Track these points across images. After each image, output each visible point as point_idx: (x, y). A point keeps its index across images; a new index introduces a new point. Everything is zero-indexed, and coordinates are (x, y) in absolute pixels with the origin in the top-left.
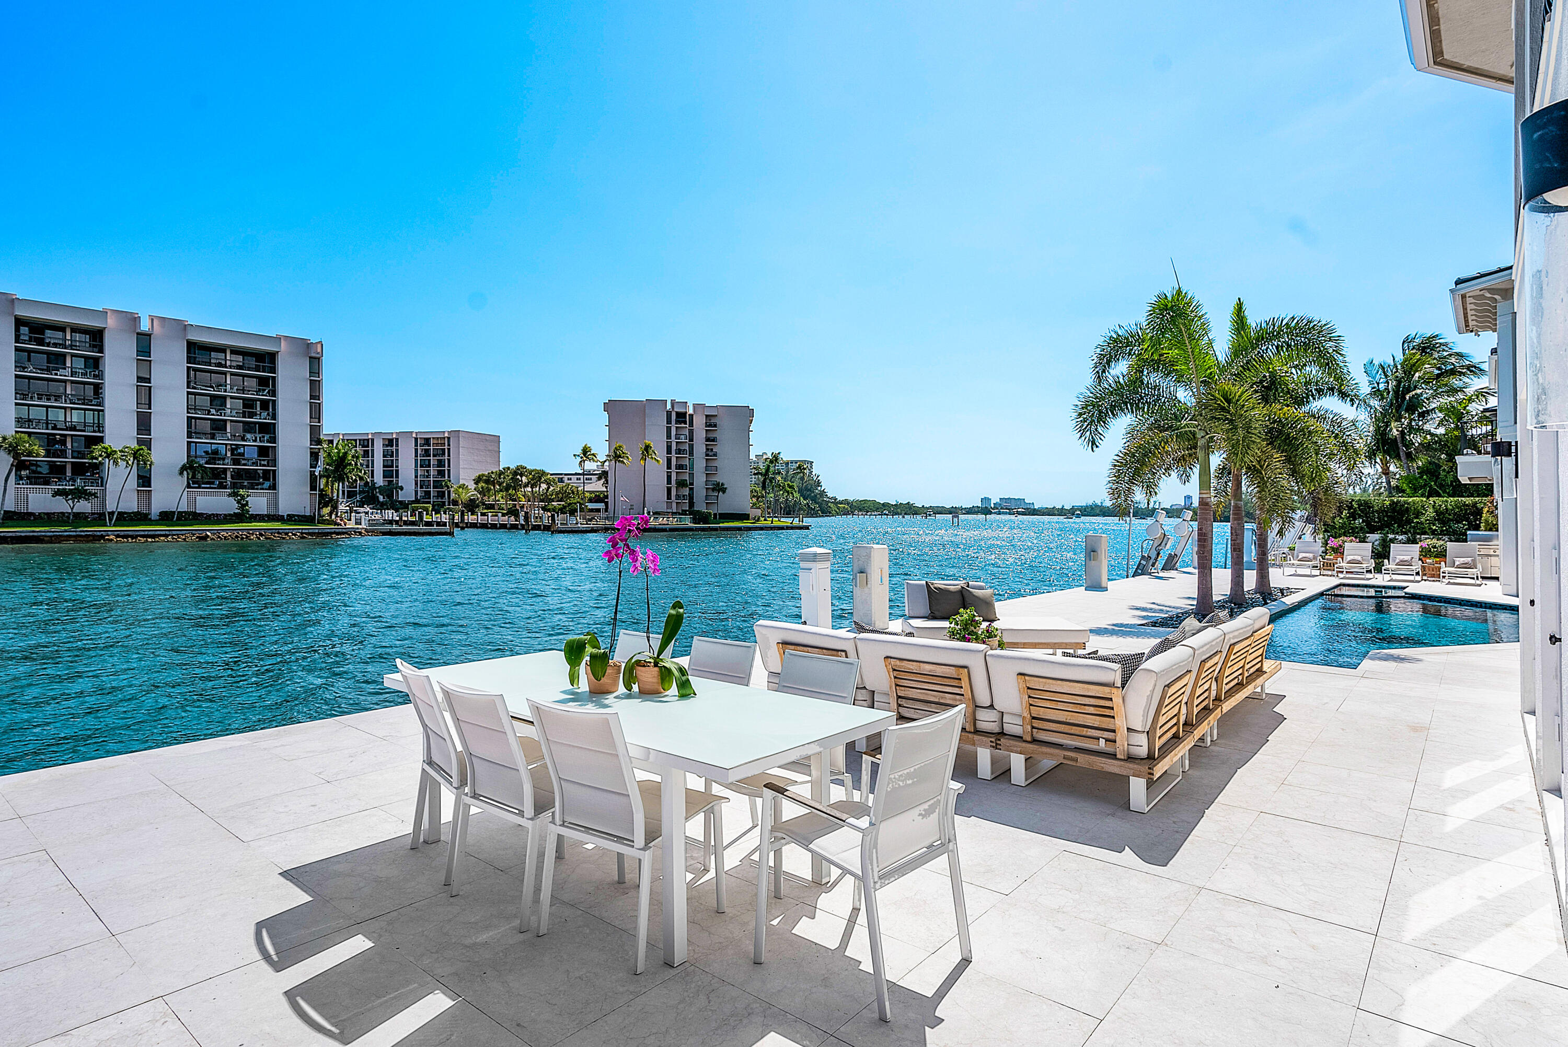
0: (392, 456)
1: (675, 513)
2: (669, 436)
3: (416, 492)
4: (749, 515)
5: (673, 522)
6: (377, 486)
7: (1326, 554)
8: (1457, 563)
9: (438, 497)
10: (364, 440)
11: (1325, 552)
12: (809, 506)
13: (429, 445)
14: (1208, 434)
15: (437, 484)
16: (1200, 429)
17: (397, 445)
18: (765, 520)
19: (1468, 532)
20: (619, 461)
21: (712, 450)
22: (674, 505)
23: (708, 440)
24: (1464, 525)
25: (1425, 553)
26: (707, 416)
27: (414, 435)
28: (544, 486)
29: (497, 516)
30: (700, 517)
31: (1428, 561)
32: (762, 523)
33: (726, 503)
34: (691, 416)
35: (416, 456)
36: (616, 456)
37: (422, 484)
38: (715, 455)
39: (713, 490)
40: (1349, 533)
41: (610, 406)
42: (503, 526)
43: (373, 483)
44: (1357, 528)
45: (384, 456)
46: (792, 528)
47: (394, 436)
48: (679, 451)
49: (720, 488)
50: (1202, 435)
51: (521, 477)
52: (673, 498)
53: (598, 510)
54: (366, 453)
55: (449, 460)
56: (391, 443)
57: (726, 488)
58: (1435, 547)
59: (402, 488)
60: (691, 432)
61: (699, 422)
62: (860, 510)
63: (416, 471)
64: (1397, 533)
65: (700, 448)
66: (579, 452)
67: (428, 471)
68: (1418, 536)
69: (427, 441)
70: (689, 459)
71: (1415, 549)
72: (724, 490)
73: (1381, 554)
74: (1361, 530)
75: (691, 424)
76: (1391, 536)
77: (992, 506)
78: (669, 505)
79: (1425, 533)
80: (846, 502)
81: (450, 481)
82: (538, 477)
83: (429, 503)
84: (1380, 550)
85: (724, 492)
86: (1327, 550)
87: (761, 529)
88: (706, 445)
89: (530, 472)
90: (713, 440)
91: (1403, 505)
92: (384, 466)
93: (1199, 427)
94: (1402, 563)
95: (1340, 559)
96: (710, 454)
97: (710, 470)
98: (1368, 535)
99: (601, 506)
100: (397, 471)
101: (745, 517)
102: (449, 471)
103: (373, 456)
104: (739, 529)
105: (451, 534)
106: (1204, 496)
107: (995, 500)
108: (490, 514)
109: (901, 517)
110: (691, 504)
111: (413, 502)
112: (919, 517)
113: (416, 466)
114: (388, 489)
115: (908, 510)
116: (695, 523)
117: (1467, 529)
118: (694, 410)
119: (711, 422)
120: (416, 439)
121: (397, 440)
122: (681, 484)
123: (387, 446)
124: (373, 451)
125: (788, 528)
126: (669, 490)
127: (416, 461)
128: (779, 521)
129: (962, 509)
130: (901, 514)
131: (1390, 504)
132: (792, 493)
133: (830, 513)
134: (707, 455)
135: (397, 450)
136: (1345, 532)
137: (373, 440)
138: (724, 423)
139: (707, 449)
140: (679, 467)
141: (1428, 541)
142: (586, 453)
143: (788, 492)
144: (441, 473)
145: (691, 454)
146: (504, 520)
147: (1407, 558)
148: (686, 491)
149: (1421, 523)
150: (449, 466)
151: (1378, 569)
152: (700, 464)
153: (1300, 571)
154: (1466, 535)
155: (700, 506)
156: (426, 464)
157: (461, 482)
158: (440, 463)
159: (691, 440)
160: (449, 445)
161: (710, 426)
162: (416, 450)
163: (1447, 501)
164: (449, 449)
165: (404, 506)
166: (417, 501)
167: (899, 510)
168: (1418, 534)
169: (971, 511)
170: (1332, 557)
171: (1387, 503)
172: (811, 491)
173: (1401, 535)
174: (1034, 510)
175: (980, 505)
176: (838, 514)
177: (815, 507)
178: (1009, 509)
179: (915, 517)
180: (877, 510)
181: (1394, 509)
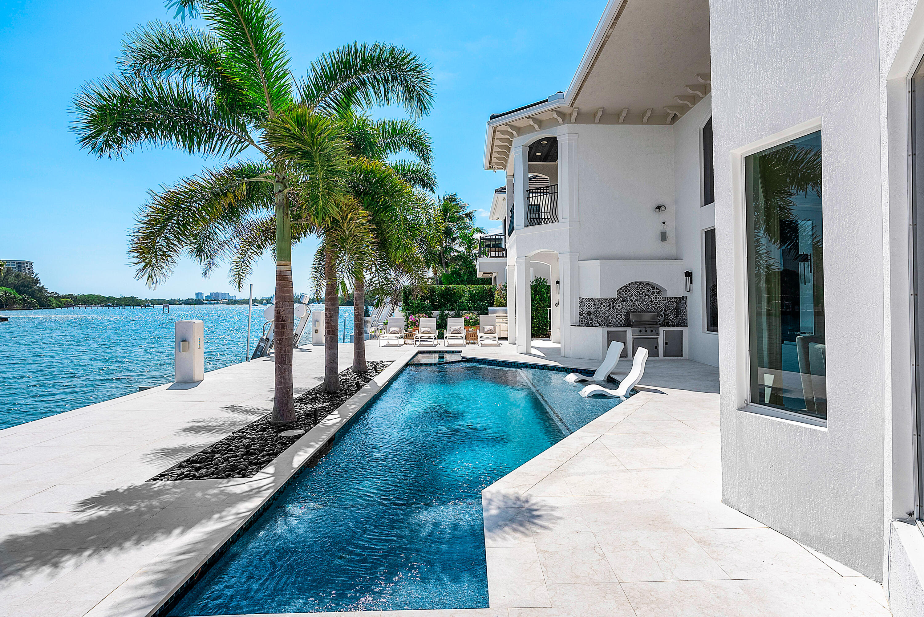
7: (408, 327)
8: (486, 330)
11: (407, 325)
12: (25, 300)
14: (286, 188)
16: (278, 182)
19: (489, 308)
24: (486, 303)
25: (467, 323)
31: (470, 329)
40: (422, 311)
44: (426, 307)
50: (280, 188)
58: (471, 319)
62: (85, 303)
64: (449, 310)
68: (461, 312)
71: (461, 321)
73: (442, 326)
74: (429, 308)
76: (446, 312)
77: (204, 298)
79: (465, 309)
80: (70, 296)
84: (440, 322)
86: (408, 324)
91: (452, 290)
93: (277, 179)
94: (455, 332)
95: (417, 331)
98: (432, 312)
106: (282, 268)
107: (206, 294)
112: (139, 307)
117: (488, 306)
130: (121, 306)
131: (445, 290)
133: (50, 305)
136: (419, 310)
141: (468, 315)
147: (457, 328)
149: (462, 302)
151: (441, 336)
153: (392, 342)
154: (488, 310)
163: (476, 287)
167: (122, 302)
168: (461, 310)
169: (186, 302)
170: (412, 330)
171: (444, 288)
172: (28, 287)
173: (452, 311)
174: (235, 301)
175: (195, 298)
176: (60, 307)
177: (31, 301)
178: (216, 300)
179: (135, 307)
180: (102, 302)
181: (447, 293)
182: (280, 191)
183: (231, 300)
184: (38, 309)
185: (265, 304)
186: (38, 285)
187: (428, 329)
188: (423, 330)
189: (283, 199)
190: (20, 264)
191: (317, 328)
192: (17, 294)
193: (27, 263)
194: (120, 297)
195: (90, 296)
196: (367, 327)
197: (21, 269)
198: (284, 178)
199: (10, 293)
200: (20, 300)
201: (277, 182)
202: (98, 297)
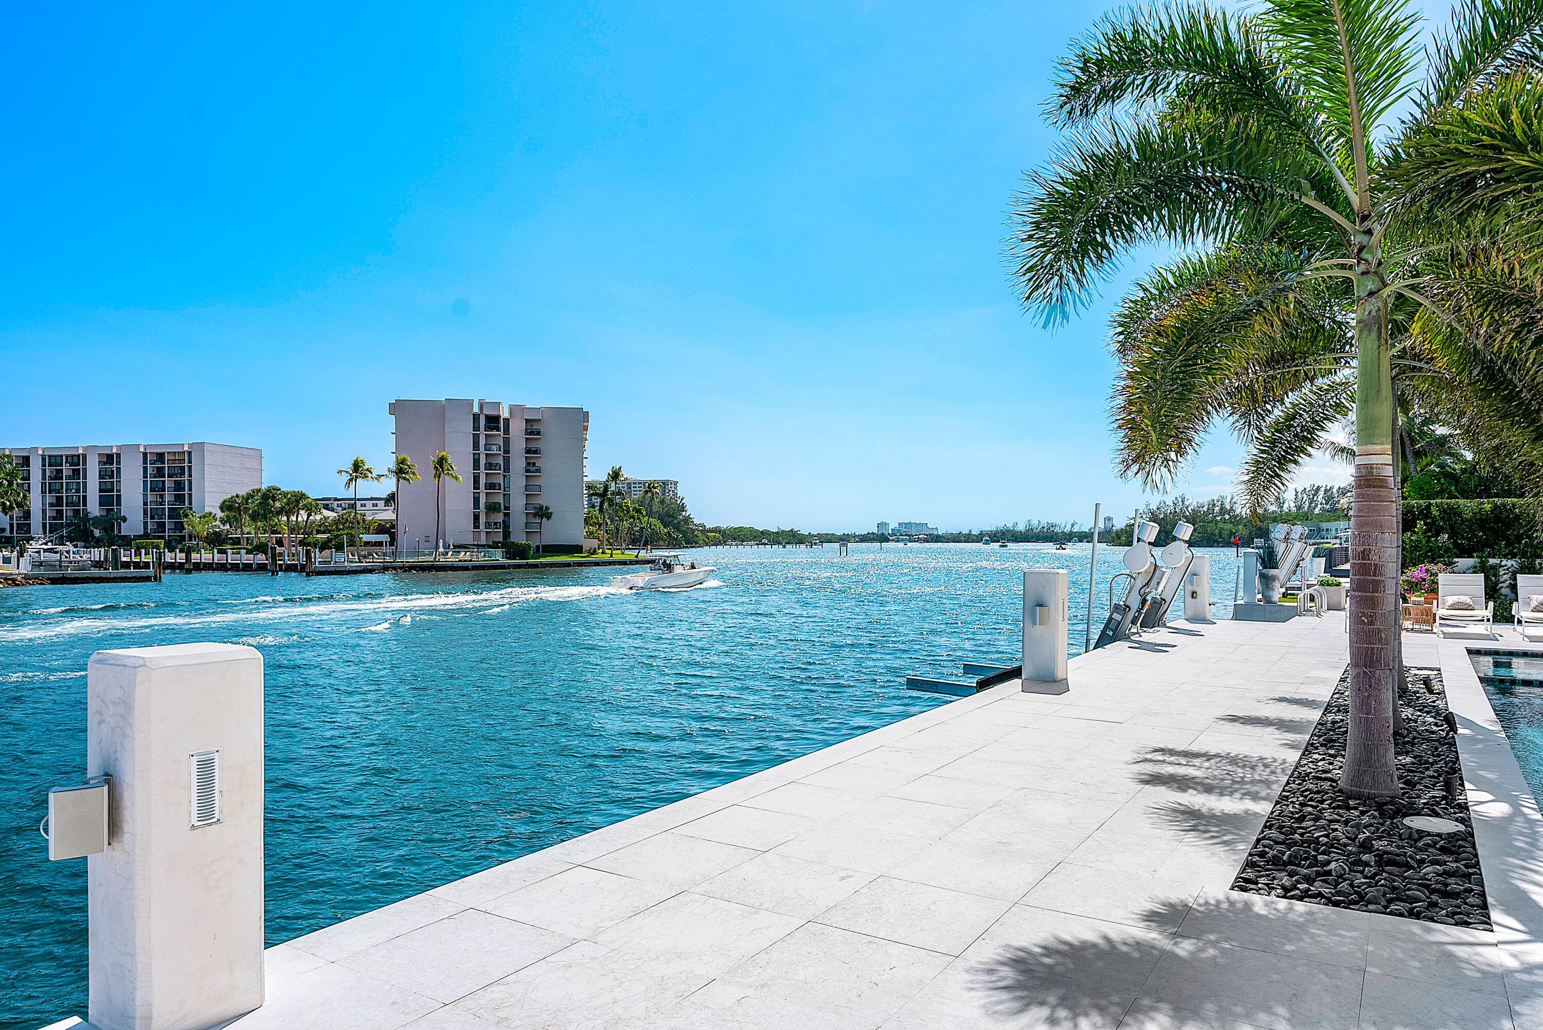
0: (112, 477)
1: (483, 546)
2: (476, 446)
3: (145, 524)
4: (581, 547)
5: (480, 558)
6: (90, 516)
9: (175, 529)
10: (73, 456)
12: (670, 535)
13: (163, 463)
14: (1385, 284)
15: (174, 513)
16: (1365, 273)
17: (119, 463)
18: (603, 553)
20: (404, 478)
21: (534, 464)
22: (483, 536)
23: (528, 451)
26: (527, 420)
27: (142, 450)
28: (303, 515)
29: (239, 553)
30: (515, 551)
32: (599, 557)
33: (552, 533)
34: (507, 421)
35: (145, 477)
36: (401, 471)
37: (152, 513)
38: (538, 471)
39: (535, 515)
40: (1434, 557)
41: (396, 408)
42: (247, 568)
43: (86, 514)
44: (1440, 548)
45: (101, 477)
46: (637, 562)
47: (114, 451)
48: (489, 466)
49: (543, 513)
51: (274, 501)
52: (482, 526)
53: (380, 544)
54: (76, 473)
55: (190, 482)
56: (110, 460)
57: (551, 514)
59: (125, 519)
60: (507, 441)
61: (517, 428)
62: (735, 539)
63: (145, 496)
64: (1505, 556)
65: (518, 462)
66: (349, 467)
67: (162, 496)
69: (160, 457)
70: (504, 476)
72: (549, 516)
74: (1446, 552)
75: (507, 431)
77: (890, 532)
78: (476, 534)
80: (716, 530)
81: (191, 509)
82: (296, 501)
83: (162, 537)
85: (549, 518)
87: (597, 564)
88: (526, 458)
89: (285, 494)
90: (536, 452)
92: (101, 491)
93: (1362, 268)
94: (1540, 607)
95: (1435, 603)
96: (532, 469)
97: (531, 491)
98: (1459, 560)
99: (385, 538)
100: (119, 497)
101: (577, 549)
102: (190, 495)
103: (85, 477)
104: (568, 565)
105: (157, 579)
107: (893, 525)
108: (230, 551)
109: (781, 546)
110: (507, 534)
111: (140, 537)
112: (802, 546)
113: (145, 489)
114: (105, 521)
115: (792, 538)
116: (509, 559)
118: (511, 413)
119: (533, 429)
120: (145, 454)
121: (118, 455)
122: (492, 508)
123: (105, 463)
124: (85, 470)
125: (632, 563)
126: (476, 518)
127: (145, 482)
128: (623, 554)
129: (855, 536)
130: (781, 544)
132: (638, 519)
133: (696, 543)
134: (527, 471)
135: (119, 469)
136: (1428, 556)
137: (85, 456)
138: (549, 429)
139: (529, 464)
140: (490, 486)
142: (358, 469)
143: (633, 517)
144: (179, 499)
145: (507, 469)
146: (247, 558)
148: (500, 518)
150: (190, 489)
151: (1501, 617)
152: (518, 481)
155: (519, 537)
156: (158, 488)
157: (207, 510)
158: (179, 486)
159: (507, 451)
160: (190, 462)
161: (532, 433)
162: (145, 469)
164: (190, 467)
165: (126, 542)
166: (146, 536)
167: (781, 539)
169: (864, 539)
170: (1423, 599)
171: (1488, 507)
172: (673, 517)
173: (1511, 558)
174: (938, 536)
175: (876, 531)
176: (707, 545)
177: (677, 536)
178: (908, 536)
179: (798, 546)
180: (755, 538)
181: (1496, 516)
182: (1371, 294)
183: (930, 535)
184: (684, 547)
185: (987, 542)
186: (684, 513)
187: (1467, 600)
188: (1451, 600)
189: (1379, 310)
190: (665, 483)
191: (1195, 588)
192: (662, 527)
193: (671, 484)
194: (777, 530)
195: (741, 529)
196: (1273, 590)
197: (665, 491)
198: (1380, 263)
199: (655, 525)
200: (665, 535)
201: (1362, 273)
202: (750, 531)
